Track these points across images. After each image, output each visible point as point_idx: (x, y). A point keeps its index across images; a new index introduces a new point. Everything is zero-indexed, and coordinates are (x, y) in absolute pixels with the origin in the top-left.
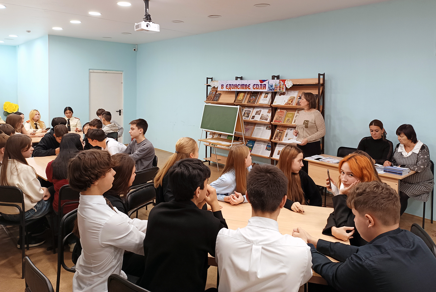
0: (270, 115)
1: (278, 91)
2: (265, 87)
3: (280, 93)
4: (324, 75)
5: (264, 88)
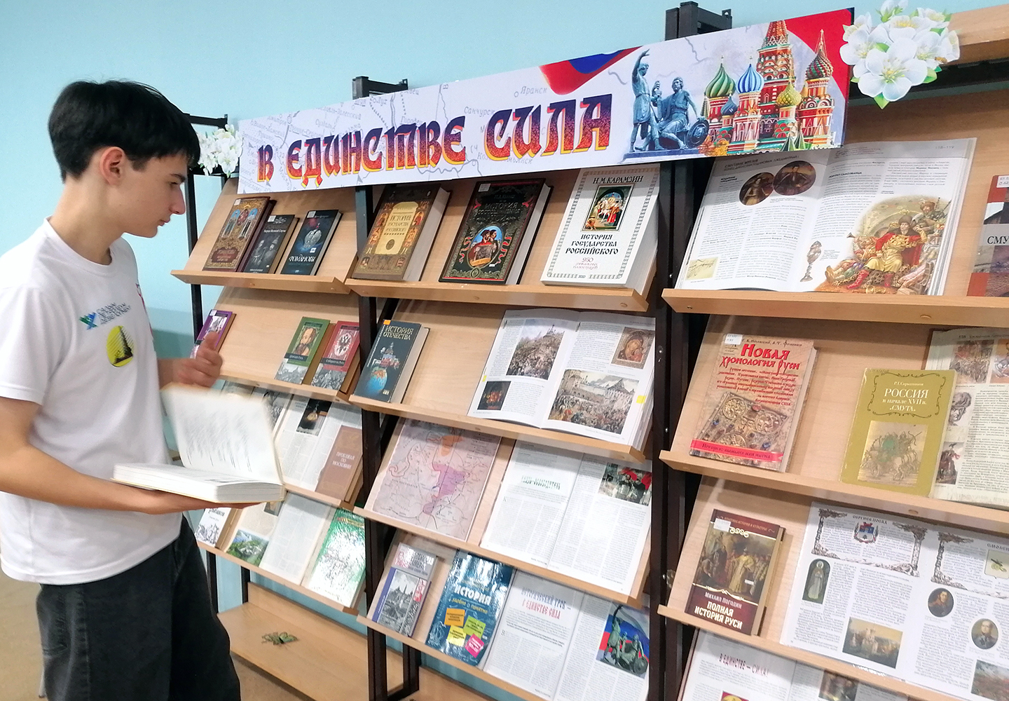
2: (604, 124)
5: (596, 133)
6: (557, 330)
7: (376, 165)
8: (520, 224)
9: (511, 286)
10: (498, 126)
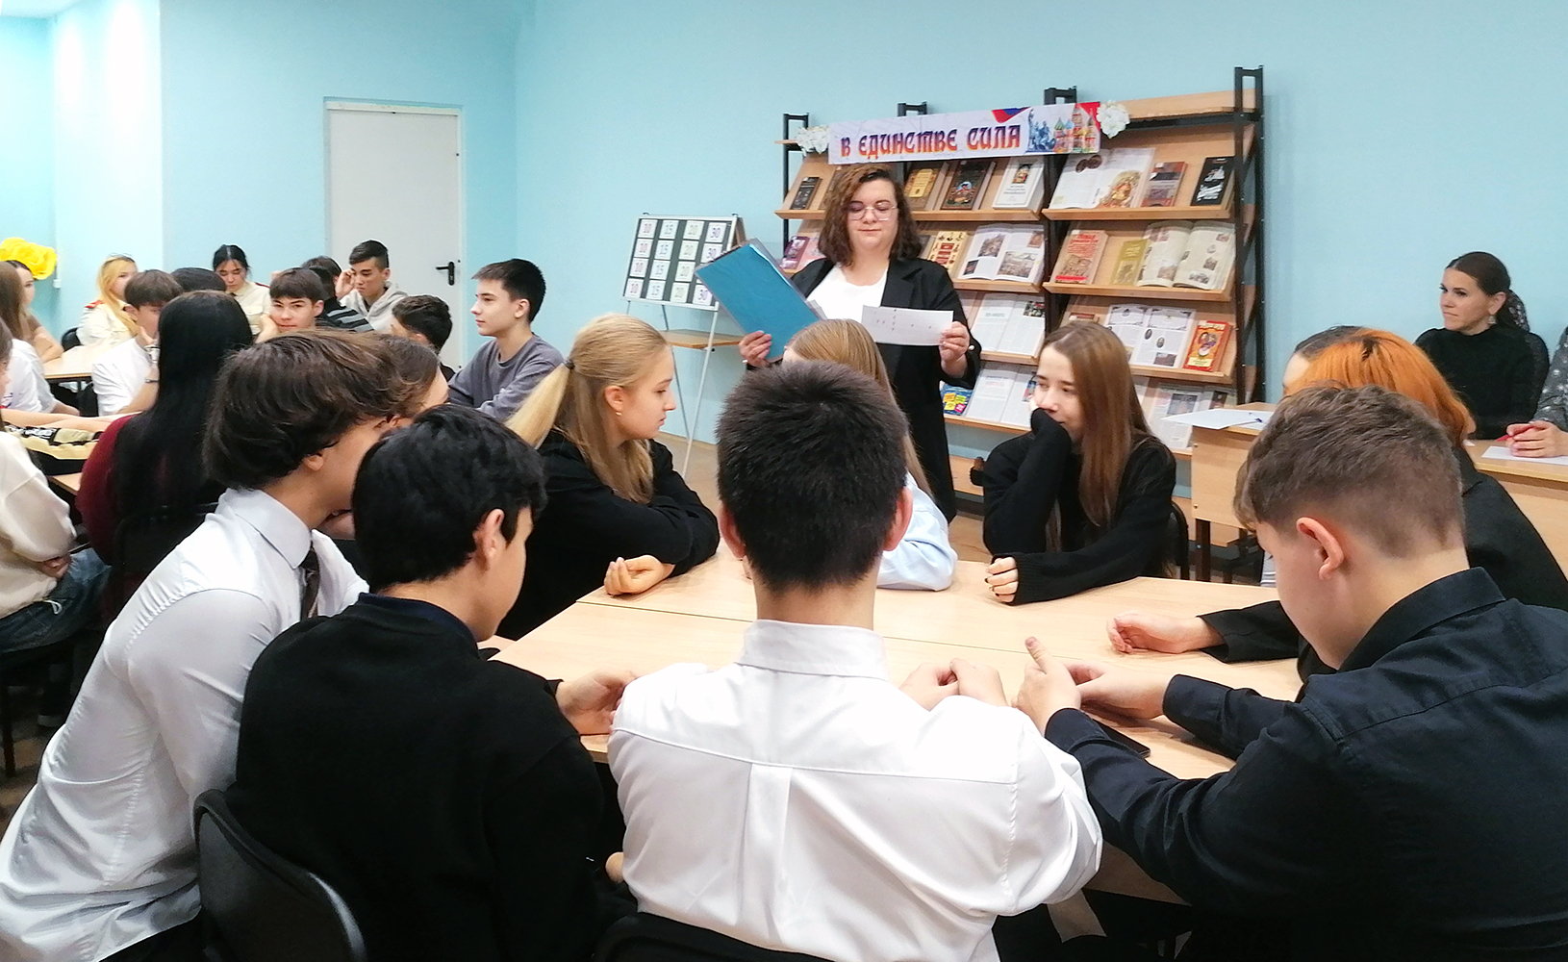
0: (1039, 253)
1: (1070, 150)
2: (1017, 137)
3: (1078, 160)
4: (1258, 74)
5: (1014, 141)
6: (1003, 233)
7: (911, 151)
8: (979, 181)
9: (975, 210)
10: (973, 135)
